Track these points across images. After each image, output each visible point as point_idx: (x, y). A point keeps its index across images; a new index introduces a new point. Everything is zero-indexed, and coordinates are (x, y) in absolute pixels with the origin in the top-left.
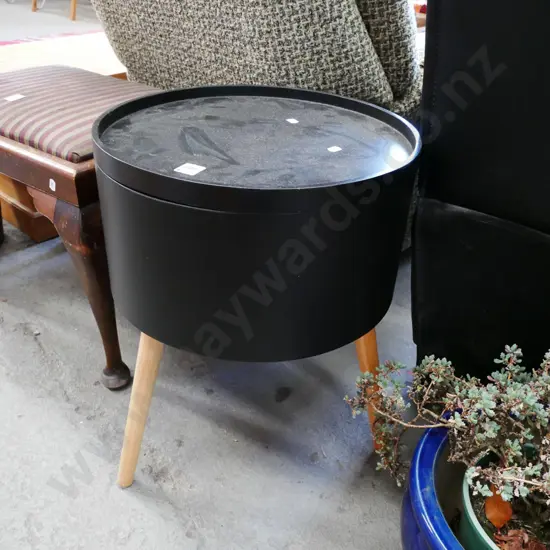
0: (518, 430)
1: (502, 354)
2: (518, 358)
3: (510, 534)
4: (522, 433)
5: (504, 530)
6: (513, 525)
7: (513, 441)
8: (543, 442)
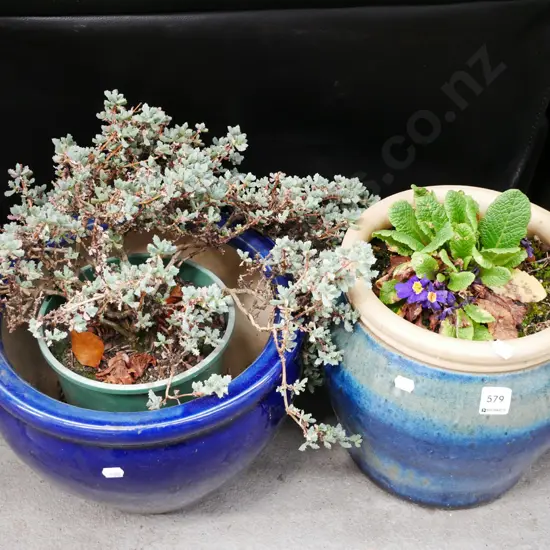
0: (61, 255)
1: (10, 183)
2: (29, 178)
3: (109, 365)
4: (66, 255)
5: (103, 364)
6: (110, 354)
7: (62, 270)
8: (90, 253)
